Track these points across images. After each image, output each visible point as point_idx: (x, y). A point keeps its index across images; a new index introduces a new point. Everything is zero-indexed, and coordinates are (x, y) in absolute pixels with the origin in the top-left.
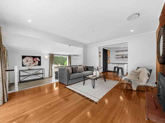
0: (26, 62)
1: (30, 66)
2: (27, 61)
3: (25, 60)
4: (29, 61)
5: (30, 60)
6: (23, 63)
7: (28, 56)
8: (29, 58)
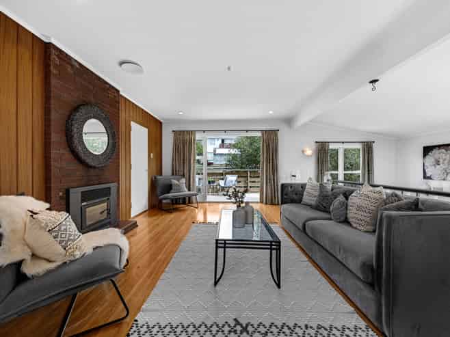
0: (433, 167)
1: (444, 180)
2: (438, 163)
3: (430, 159)
4: (441, 160)
5: (445, 160)
6: (425, 168)
7: (440, 147)
8: (443, 150)
